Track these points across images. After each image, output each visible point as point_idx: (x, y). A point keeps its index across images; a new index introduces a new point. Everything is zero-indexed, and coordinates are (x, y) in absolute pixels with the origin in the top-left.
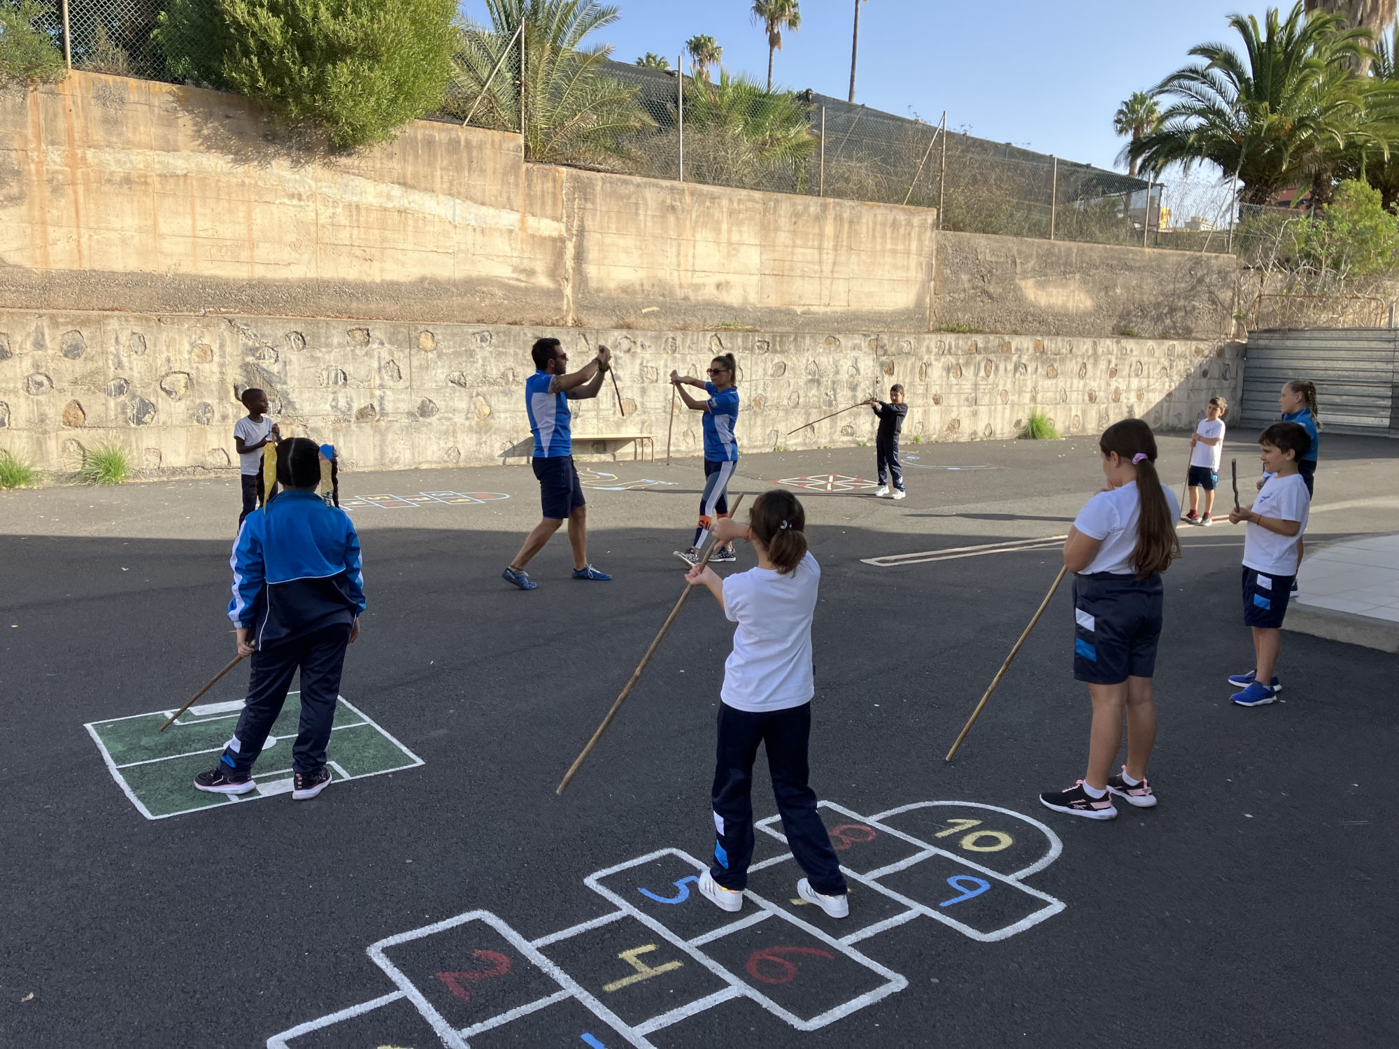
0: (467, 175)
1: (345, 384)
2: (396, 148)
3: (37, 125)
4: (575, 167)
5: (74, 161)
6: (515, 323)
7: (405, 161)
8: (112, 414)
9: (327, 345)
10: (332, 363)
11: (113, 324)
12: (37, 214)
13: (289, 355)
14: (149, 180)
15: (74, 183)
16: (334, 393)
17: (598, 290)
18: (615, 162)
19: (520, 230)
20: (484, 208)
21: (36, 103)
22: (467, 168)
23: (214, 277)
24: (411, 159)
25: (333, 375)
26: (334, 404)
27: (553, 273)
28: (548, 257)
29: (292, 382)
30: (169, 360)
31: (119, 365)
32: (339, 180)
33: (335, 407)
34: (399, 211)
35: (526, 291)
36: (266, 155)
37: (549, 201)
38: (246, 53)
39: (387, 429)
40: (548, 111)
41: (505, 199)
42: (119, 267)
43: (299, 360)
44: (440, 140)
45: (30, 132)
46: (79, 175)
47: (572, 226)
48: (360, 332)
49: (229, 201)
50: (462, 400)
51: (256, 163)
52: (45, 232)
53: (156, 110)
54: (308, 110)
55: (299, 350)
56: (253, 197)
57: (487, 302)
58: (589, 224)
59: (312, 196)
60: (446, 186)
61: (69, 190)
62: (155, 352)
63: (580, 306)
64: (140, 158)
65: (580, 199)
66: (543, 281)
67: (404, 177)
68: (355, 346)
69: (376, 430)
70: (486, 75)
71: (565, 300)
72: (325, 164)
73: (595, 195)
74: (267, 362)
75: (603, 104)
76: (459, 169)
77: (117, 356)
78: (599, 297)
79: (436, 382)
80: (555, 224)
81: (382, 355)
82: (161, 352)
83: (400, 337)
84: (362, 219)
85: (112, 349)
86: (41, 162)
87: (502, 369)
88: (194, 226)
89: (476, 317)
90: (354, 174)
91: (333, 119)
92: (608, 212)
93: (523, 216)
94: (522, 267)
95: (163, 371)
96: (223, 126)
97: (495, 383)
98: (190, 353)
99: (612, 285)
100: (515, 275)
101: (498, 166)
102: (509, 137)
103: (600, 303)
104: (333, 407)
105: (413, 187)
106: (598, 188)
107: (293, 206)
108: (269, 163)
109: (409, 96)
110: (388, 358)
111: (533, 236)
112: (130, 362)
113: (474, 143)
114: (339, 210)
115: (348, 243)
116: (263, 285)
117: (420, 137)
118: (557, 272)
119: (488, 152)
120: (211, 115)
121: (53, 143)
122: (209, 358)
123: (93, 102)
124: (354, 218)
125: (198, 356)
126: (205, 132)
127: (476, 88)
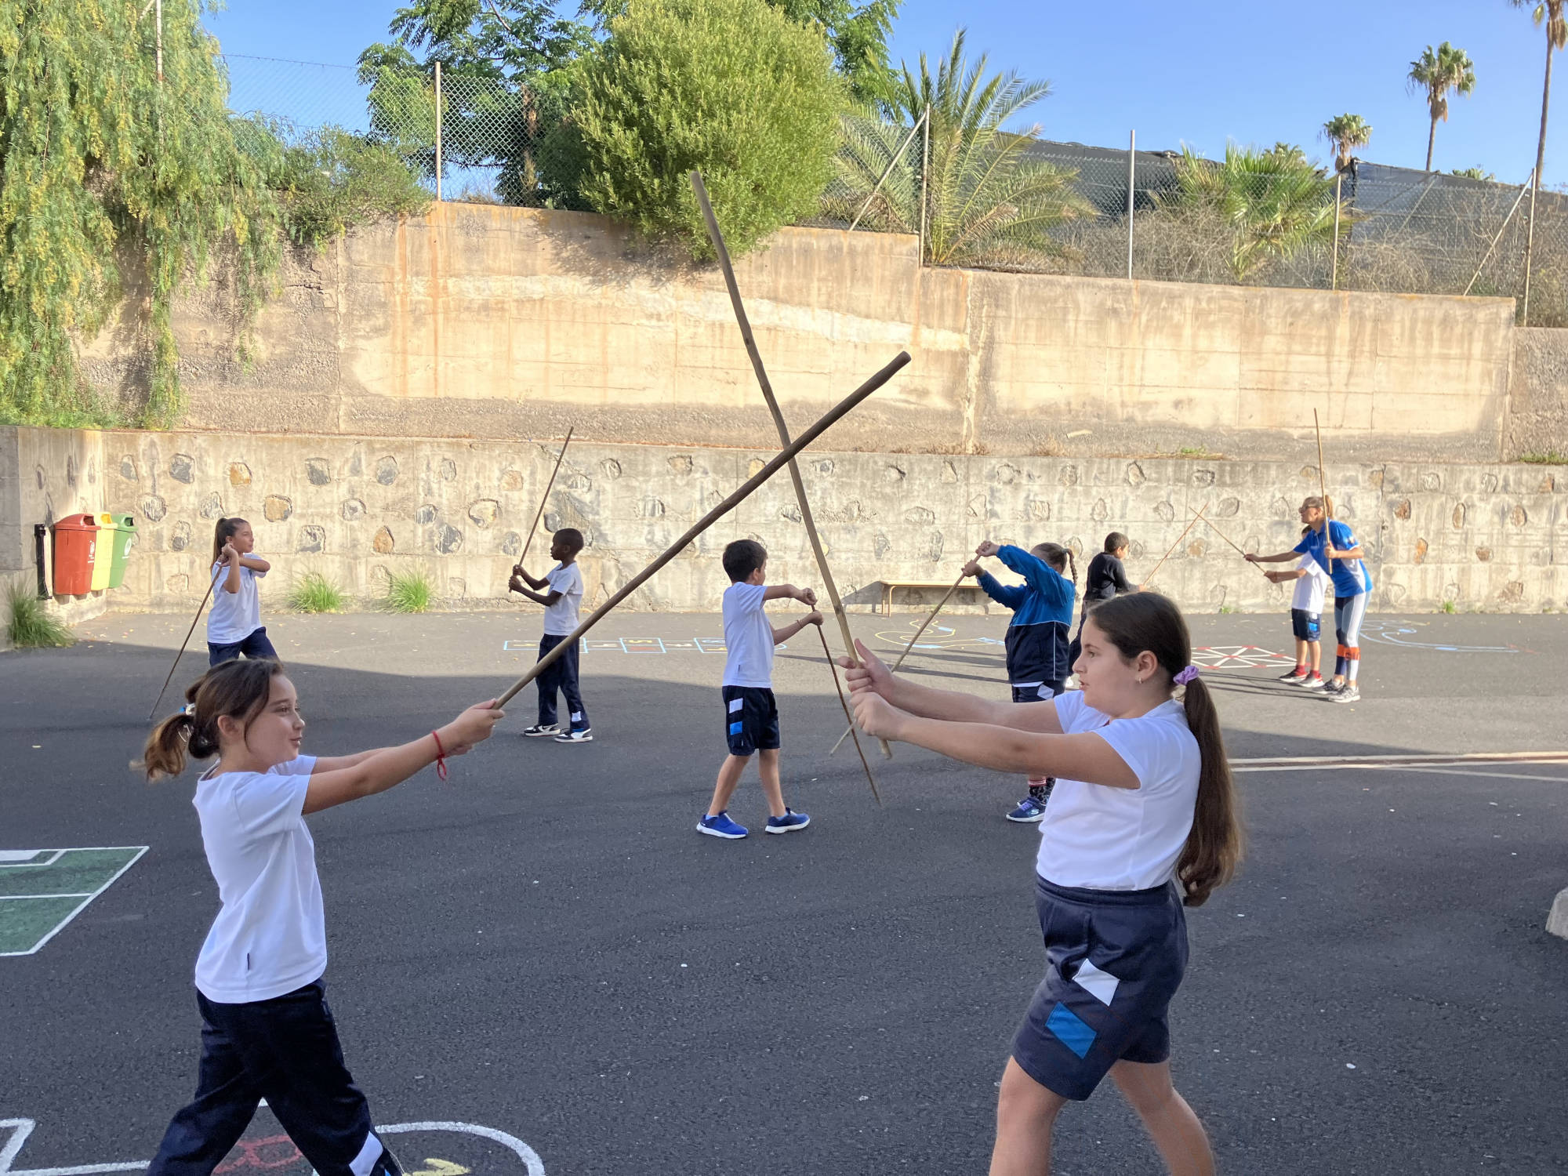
0: (849, 284)
1: (662, 517)
2: (767, 259)
3: (403, 257)
4: (988, 269)
5: (435, 291)
6: (900, 451)
7: (776, 273)
8: (419, 540)
9: (646, 474)
10: (650, 493)
11: (426, 450)
12: (398, 343)
13: (603, 484)
14: (506, 306)
15: (435, 313)
16: (650, 525)
17: (1009, 411)
18: (1041, 260)
19: (912, 344)
20: (869, 321)
21: (403, 237)
22: (849, 277)
23: (565, 403)
24: (783, 271)
25: (649, 506)
26: (649, 537)
27: (950, 393)
28: (946, 374)
29: (605, 513)
30: (478, 487)
31: (429, 492)
32: (703, 297)
33: (650, 541)
34: (769, 329)
35: (917, 414)
36: (625, 274)
37: (949, 310)
38: (601, 168)
39: (707, 566)
40: (956, 207)
41: (893, 310)
42: (471, 393)
43: (613, 489)
44: (819, 247)
45: (396, 264)
46: (440, 304)
47: (978, 337)
48: (682, 460)
49: (585, 324)
50: (795, 537)
51: (614, 283)
52: (405, 361)
53: (517, 235)
54: (662, 223)
55: (615, 478)
56: (610, 319)
57: (868, 427)
58: (1000, 334)
59: (672, 315)
60: (823, 298)
61: (430, 319)
62: (464, 479)
63: (984, 431)
64: (499, 284)
65: (989, 305)
66: (938, 402)
67: (776, 290)
68: (675, 475)
69: (695, 566)
70: (880, 174)
71: (965, 424)
72: (688, 281)
73: (1009, 301)
74: (579, 491)
75: (1026, 194)
76: (839, 279)
77: (428, 482)
78: (1010, 419)
79: (766, 515)
80: (956, 336)
81: (705, 485)
82: (471, 478)
83: (726, 465)
84: (726, 339)
85: (423, 475)
86: (406, 294)
87: (845, 502)
88: (548, 351)
89: (853, 445)
90: (718, 290)
91: (686, 230)
92: (1027, 319)
93: (917, 329)
94: (912, 387)
95: (472, 497)
96: (582, 247)
97: (836, 518)
98: (500, 480)
99: (1028, 405)
100: (903, 396)
101: (887, 273)
102: (901, 240)
103: (1011, 426)
104: (648, 541)
105: (785, 302)
106: (1014, 292)
107: (652, 327)
108: (628, 283)
109: (770, 202)
110: (712, 488)
111: (928, 351)
112: (440, 489)
113: (859, 249)
114: (701, 330)
115: (710, 365)
116: (616, 410)
117: (795, 246)
118: (956, 392)
119: (875, 258)
120: (571, 237)
121: (417, 274)
122: (519, 486)
123: (457, 232)
124: (718, 337)
125: (508, 483)
126: (564, 255)
127: (867, 187)
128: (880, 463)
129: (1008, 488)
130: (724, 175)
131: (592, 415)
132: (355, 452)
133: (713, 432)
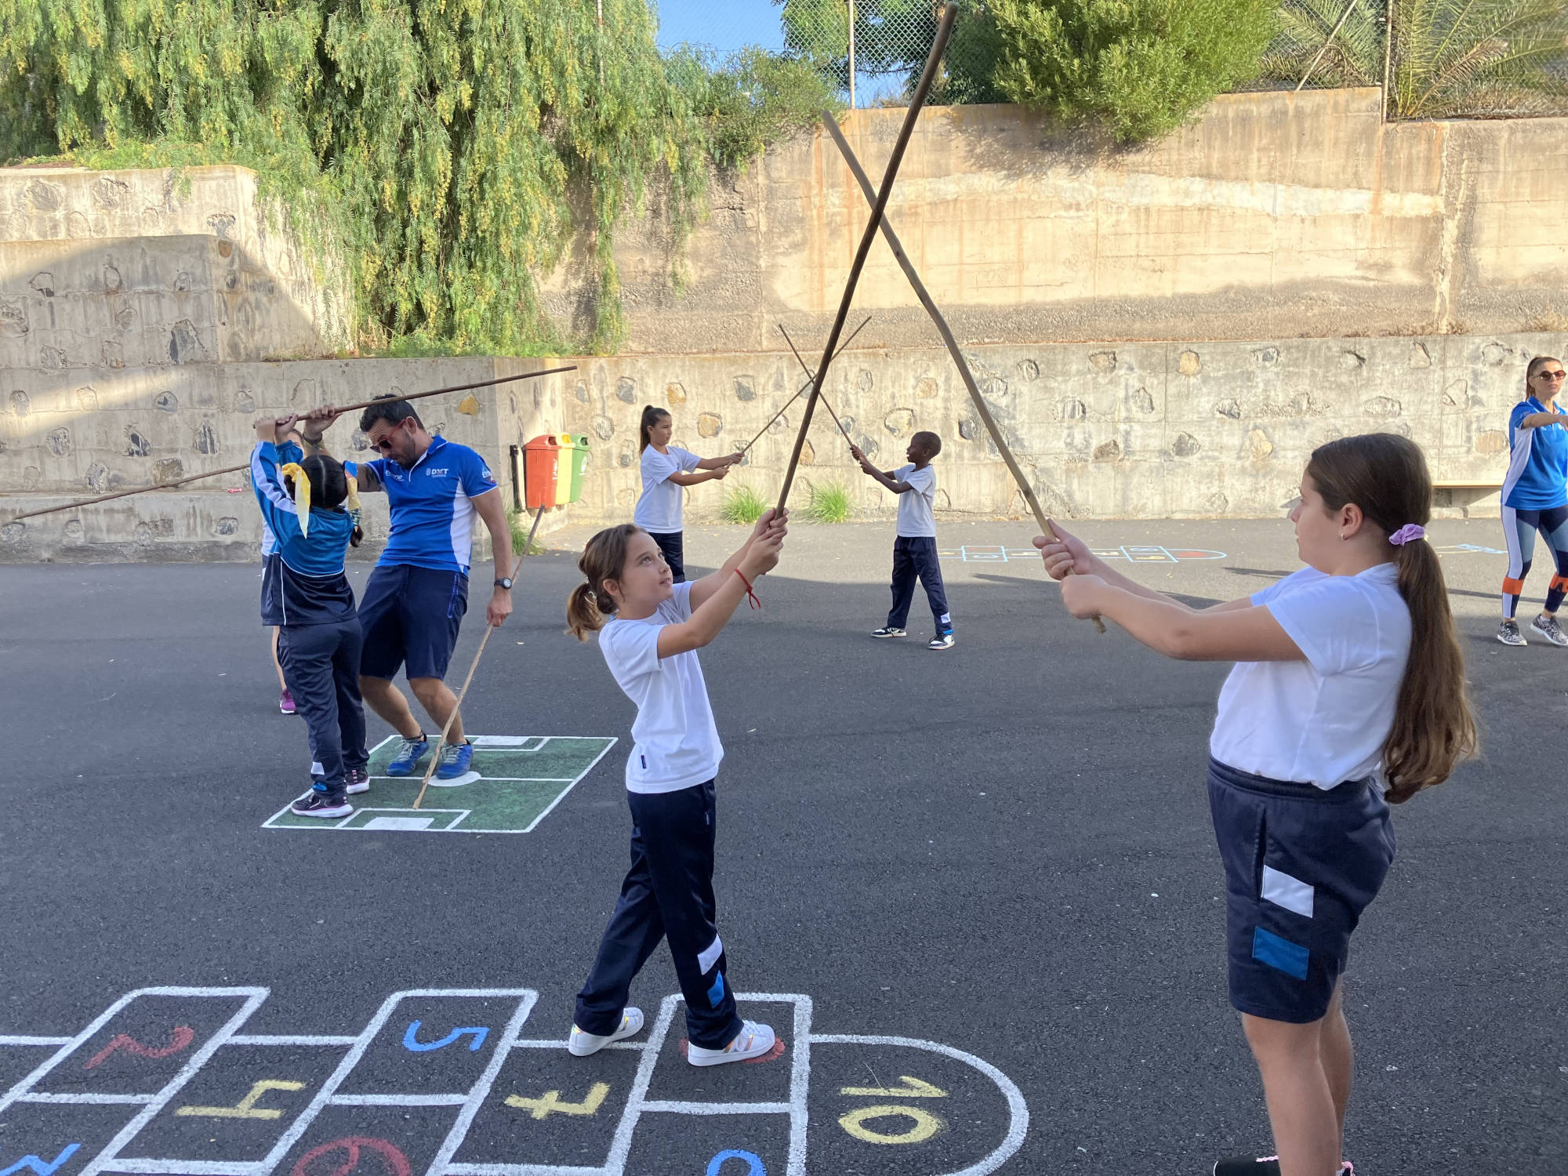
0: (1295, 151)
1: (1083, 418)
2: (1199, 133)
3: (819, 170)
4: (1469, 117)
5: (850, 202)
6: (1356, 335)
7: (1209, 148)
8: (838, 451)
9: (1064, 373)
10: (1069, 394)
11: (843, 362)
12: (816, 257)
13: (1020, 386)
14: (919, 210)
15: (850, 224)
16: (1070, 428)
17: (1495, 282)
18: (1539, 101)
19: (1371, 213)
20: (1318, 191)
21: (819, 149)
22: (1295, 143)
23: (979, 305)
24: (1217, 144)
25: (1069, 408)
26: (1068, 440)
27: (1419, 266)
28: (1414, 244)
29: (1022, 417)
30: (893, 397)
31: (847, 403)
32: (1126, 181)
33: (1069, 445)
34: (1199, 209)
35: (1376, 292)
36: (1042, 165)
37: (1420, 169)
38: (1016, 55)
39: (1132, 470)
40: (1428, 49)
41: (1349, 176)
42: (886, 304)
43: (1030, 391)
44: (1260, 114)
45: (813, 179)
46: (855, 215)
47: (1456, 198)
48: (1104, 357)
49: (999, 221)
50: (1233, 435)
51: (1030, 176)
52: (822, 275)
53: (930, 135)
54: (1081, 106)
55: (1032, 380)
56: (1026, 213)
57: (1316, 311)
58: (1484, 191)
59: (1093, 204)
60: (1264, 171)
61: (845, 231)
62: (881, 388)
63: (1461, 306)
64: (912, 188)
65: (1471, 160)
66: (1404, 276)
67: (1209, 166)
68: (1097, 373)
69: (1118, 470)
70: (1334, 20)
71: (1438, 300)
72: (1109, 165)
73: (1496, 152)
74: (995, 395)
75: (1519, 25)
76: (1284, 146)
77: (845, 394)
78: (1495, 291)
79: (1199, 413)
80: (1427, 199)
81: (1131, 382)
82: (886, 388)
83: (1154, 360)
84: (1152, 223)
85: (841, 387)
86: (822, 207)
87: (1292, 395)
88: (961, 252)
89: (1298, 331)
90: (1144, 172)
91: (1108, 111)
92: (1519, 172)
93: (1378, 194)
94: (1371, 262)
95: (889, 406)
96: (997, 141)
97: (1281, 412)
98: (914, 388)
99: (1519, 273)
100: (1360, 273)
101: (1342, 134)
102: (1360, 94)
103: (1497, 299)
104: (1067, 444)
105: (1219, 178)
106: (1502, 142)
107: (1071, 218)
108: (1045, 173)
109: (1205, 69)
110: (1138, 385)
111: (1391, 219)
112: (857, 400)
113: (1308, 110)
114: (1124, 216)
115: (1133, 253)
116: (1032, 309)
117: (1231, 115)
118: (1427, 263)
119: (1328, 119)
120: (985, 131)
121: (833, 186)
122: (934, 393)
123: (870, 138)
124: (1143, 223)
125: (923, 391)
126: (978, 151)
127: (1318, 38)
128: (1334, 349)
129: (1497, 370)
130: (1152, 45)
131: (1007, 317)
132: (778, 368)
133: (1137, 325)
